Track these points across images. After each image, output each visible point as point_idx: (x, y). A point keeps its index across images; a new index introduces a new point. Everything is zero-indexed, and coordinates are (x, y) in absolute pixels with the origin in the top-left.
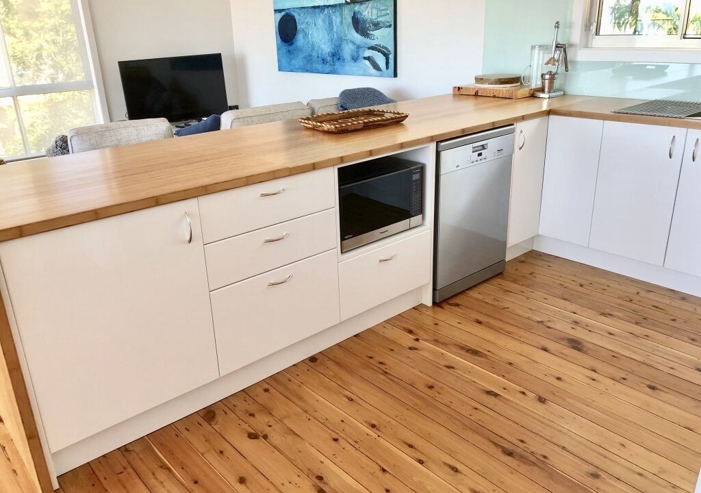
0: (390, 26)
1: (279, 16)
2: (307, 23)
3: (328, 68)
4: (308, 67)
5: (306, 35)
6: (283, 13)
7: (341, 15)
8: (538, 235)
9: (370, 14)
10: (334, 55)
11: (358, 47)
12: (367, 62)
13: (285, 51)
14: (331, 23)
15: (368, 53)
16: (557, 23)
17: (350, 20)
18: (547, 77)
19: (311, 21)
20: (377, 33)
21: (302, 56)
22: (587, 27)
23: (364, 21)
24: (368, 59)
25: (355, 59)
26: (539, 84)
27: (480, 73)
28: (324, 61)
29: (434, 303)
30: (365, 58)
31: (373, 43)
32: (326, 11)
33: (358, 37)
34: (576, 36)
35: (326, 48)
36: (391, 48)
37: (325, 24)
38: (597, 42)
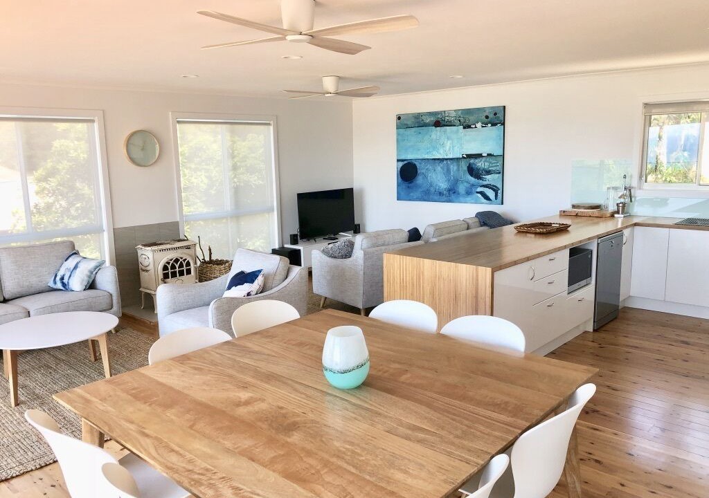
0: (500, 173)
1: (401, 164)
2: (427, 169)
3: (444, 198)
4: (426, 198)
5: (425, 177)
6: (405, 162)
7: (458, 166)
8: (630, 296)
9: (483, 165)
10: (449, 190)
11: (473, 185)
12: (479, 195)
13: (404, 187)
14: (448, 170)
15: (480, 189)
16: (625, 175)
17: (466, 168)
18: (621, 205)
19: (431, 167)
20: (488, 177)
21: (420, 190)
22: (641, 177)
23: (478, 170)
24: (481, 193)
25: (469, 193)
26: (616, 208)
27: (575, 202)
28: (441, 194)
29: (594, 330)
30: (478, 192)
31: (485, 183)
32: (445, 162)
33: (472, 179)
34: (635, 183)
35: (443, 185)
36: (500, 187)
37: (443, 170)
38: (645, 186)
